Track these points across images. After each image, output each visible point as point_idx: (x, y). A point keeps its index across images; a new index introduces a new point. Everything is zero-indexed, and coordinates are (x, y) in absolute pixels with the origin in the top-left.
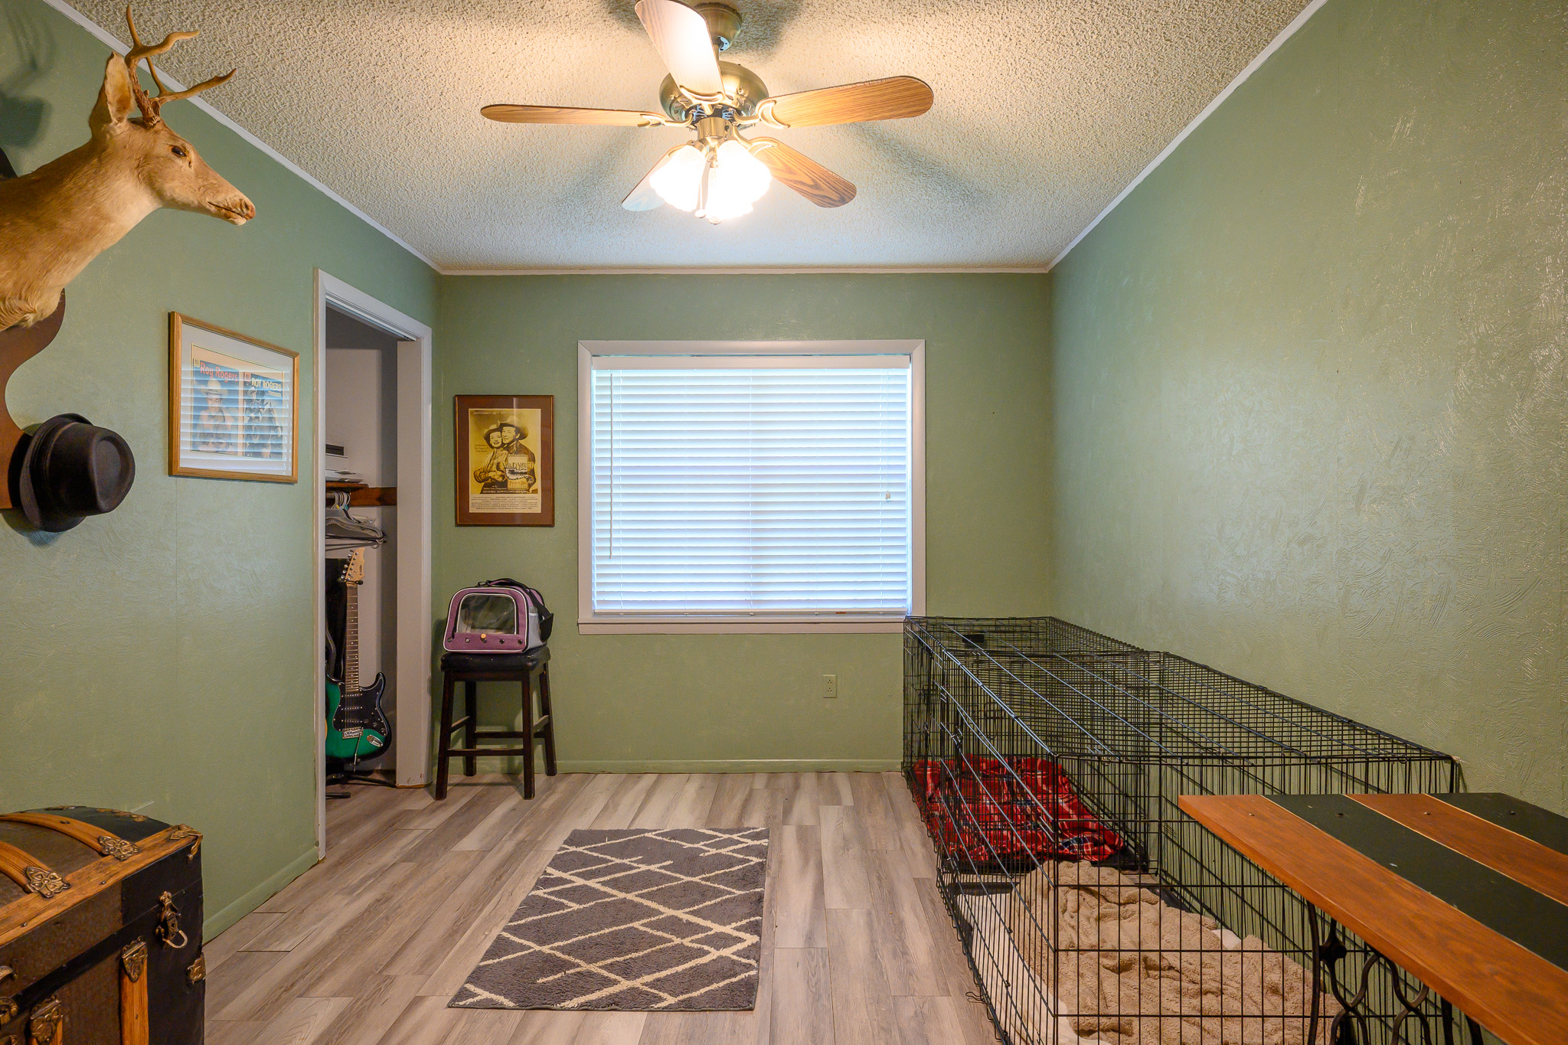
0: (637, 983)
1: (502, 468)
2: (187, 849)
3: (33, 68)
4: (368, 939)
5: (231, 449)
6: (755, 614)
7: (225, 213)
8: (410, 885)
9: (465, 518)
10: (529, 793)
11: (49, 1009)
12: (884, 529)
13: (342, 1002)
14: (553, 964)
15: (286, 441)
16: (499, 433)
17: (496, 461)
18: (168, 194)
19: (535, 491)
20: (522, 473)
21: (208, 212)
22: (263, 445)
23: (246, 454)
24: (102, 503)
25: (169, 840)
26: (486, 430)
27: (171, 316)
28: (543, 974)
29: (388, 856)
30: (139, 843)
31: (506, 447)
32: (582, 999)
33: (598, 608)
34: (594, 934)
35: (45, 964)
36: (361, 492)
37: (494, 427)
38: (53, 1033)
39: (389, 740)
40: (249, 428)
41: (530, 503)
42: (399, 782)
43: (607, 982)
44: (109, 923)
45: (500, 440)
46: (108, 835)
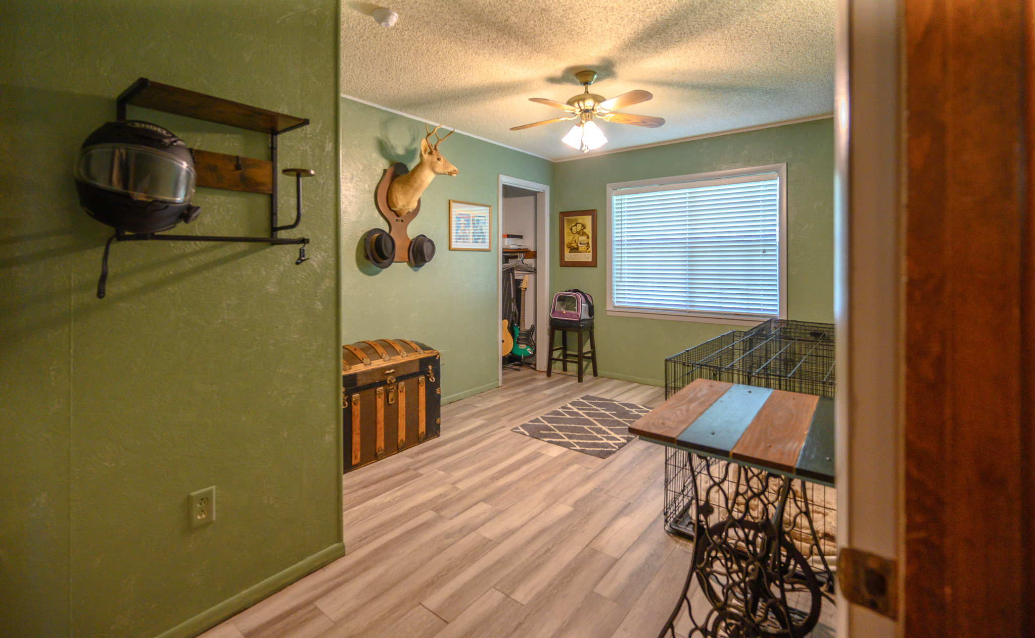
0: (571, 441)
1: (577, 242)
2: (436, 356)
3: (414, 140)
4: (501, 409)
5: (468, 241)
6: (690, 312)
7: (450, 174)
8: (522, 399)
9: (564, 264)
10: (580, 380)
11: (402, 384)
12: (764, 270)
13: (484, 422)
14: (549, 429)
15: (487, 237)
16: (575, 227)
17: (574, 239)
18: (437, 172)
19: (589, 252)
20: (584, 244)
21: (446, 174)
22: (479, 239)
23: (473, 242)
24: (427, 260)
25: (432, 353)
26: (571, 226)
27: (449, 201)
28: (543, 430)
29: (520, 390)
30: (425, 351)
31: (578, 233)
32: (550, 439)
33: (616, 304)
34: (568, 425)
35: (402, 373)
36: (528, 253)
37: (573, 224)
38: (403, 390)
39: (535, 352)
40: (474, 233)
41: (587, 257)
42: (538, 369)
43: (562, 438)
44: (415, 369)
45: (576, 230)
46: (419, 348)
